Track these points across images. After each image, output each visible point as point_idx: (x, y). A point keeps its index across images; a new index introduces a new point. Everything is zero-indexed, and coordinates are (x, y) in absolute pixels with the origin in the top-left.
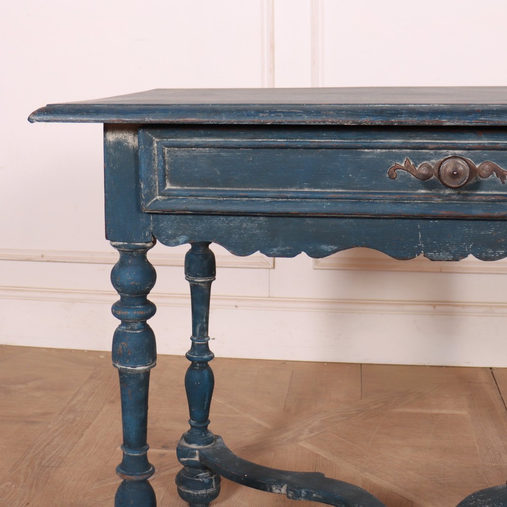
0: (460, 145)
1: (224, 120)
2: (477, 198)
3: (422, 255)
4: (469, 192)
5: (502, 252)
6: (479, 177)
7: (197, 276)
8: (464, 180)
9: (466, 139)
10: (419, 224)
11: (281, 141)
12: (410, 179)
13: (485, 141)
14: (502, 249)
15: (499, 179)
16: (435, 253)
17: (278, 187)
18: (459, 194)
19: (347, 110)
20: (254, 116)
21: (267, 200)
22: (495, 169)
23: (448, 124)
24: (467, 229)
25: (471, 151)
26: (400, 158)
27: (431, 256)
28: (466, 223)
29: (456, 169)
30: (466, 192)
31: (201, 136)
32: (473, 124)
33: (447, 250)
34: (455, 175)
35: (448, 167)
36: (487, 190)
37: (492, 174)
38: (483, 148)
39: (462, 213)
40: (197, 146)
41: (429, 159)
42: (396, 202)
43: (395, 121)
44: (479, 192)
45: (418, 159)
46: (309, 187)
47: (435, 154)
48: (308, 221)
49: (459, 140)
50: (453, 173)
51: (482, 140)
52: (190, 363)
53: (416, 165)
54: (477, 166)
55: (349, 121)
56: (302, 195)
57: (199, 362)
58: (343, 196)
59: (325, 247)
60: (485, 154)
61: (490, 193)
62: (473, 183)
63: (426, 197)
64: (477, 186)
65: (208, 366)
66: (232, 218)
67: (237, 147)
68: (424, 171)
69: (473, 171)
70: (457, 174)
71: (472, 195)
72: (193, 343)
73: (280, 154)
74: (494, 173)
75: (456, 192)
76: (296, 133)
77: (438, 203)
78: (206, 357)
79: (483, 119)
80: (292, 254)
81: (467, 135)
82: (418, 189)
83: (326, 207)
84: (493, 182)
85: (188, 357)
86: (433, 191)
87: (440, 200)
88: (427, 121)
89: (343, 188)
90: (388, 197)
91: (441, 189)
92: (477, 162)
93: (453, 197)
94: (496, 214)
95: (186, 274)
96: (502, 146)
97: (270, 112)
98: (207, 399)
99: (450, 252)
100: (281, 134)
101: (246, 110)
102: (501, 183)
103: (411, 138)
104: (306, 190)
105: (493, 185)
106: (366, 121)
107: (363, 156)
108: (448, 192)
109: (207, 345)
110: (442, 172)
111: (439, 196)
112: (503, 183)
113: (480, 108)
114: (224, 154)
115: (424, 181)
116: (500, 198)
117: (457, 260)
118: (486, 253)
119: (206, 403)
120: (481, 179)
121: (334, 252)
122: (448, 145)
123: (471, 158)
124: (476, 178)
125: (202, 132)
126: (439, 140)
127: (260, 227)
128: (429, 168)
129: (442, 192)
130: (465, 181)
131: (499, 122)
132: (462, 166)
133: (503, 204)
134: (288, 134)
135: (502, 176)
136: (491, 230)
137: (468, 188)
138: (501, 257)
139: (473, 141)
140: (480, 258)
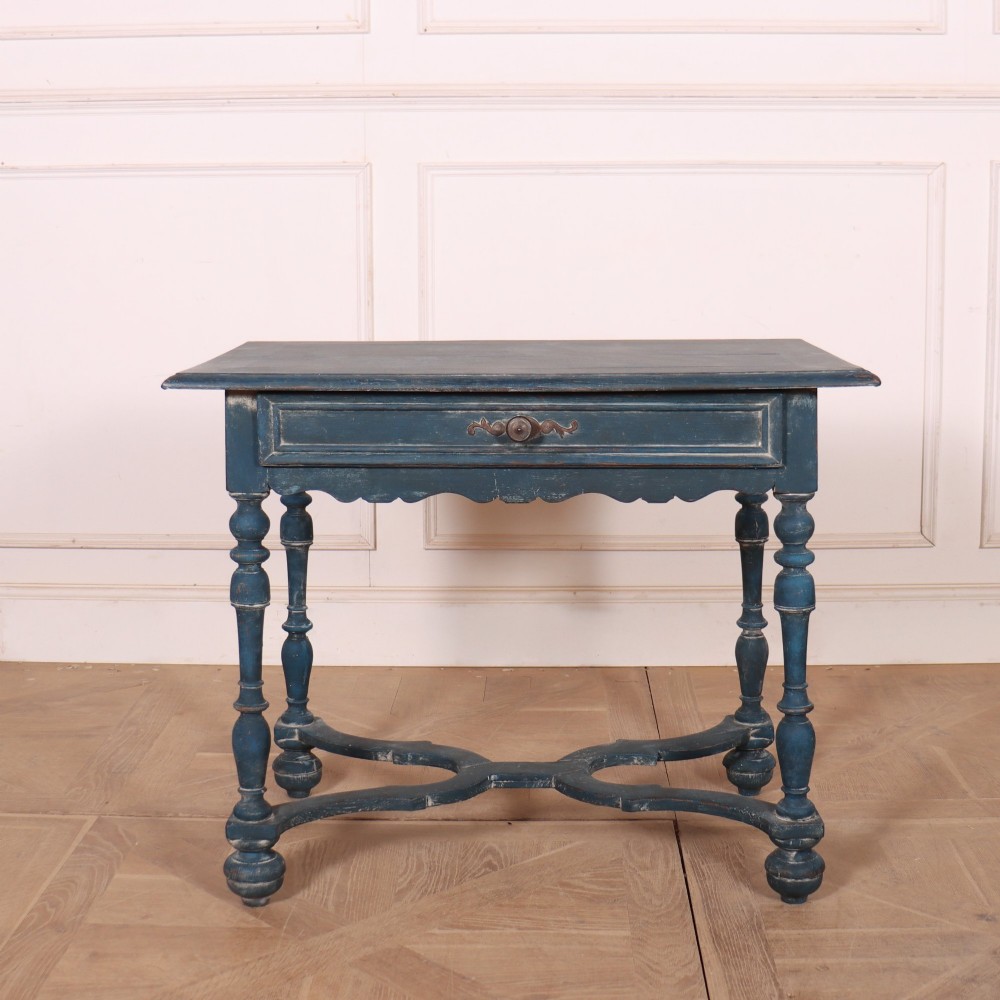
0: (525, 407)
1: (332, 387)
2: (540, 450)
3: (498, 498)
5: (563, 495)
6: (542, 433)
7: (294, 540)
8: (527, 434)
9: (530, 402)
10: (495, 472)
11: (379, 404)
12: (486, 435)
13: (546, 403)
14: (564, 492)
15: (558, 434)
16: (508, 496)
17: (377, 443)
18: (524, 447)
19: (431, 379)
20: (356, 384)
21: (368, 454)
22: (554, 426)
23: (513, 390)
24: (535, 475)
25: (533, 412)
26: (477, 417)
27: (506, 499)
28: (532, 471)
29: (520, 427)
30: (532, 445)
31: (311, 400)
32: (533, 391)
33: (518, 494)
34: (519, 432)
35: (514, 424)
36: (549, 444)
37: (552, 430)
38: (545, 409)
39: (529, 463)
40: (308, 409)
41: (501, 419)
42: (475, 454)
43: (470, 388)
44: (542, 446)
45: (492, 419)
46: (402, 442)
47: (506, 414)
48: (403, 471)
49: (524, 403)
50: (518, 430)
51: (544, 403)
52: (286, 634)
53: (490, 424)
54: (540, 424)
55: (433, 388)
56: (396, 449)
57: (297, 633)
58: (431, 449)
59: (416, 493)
60: (547, 413)
61: (551, 445)
62: (536, 437)
63: (499, 450)
64: (541, 440)
65: (306, 639)
66: (337, 470)
67: (342, 410)
68: (497, 428)
69: (535, 428)
70: (521, 431)
71: (536, 447)
72: (290, 613)
73: (377, 415)
74: (554, 430)
76: (391, 398)
77: (509, 455)
78: (304, 626)
79: (541, 386)
80: (389, 500)
81: (529, 399)
82: (492, 443)
83: (417, 459)
84: (553, 436)
85: (285, 628)
86: (505, 445)
87: (510, 452)
88: (496, 388)
89: (431, 443)
90: (468, 450)
91: (510, 443)
92: (540, 421)
93: (522, 450)
94: (556, 463)
95: (281, 538)
96: (560, 407)
97: (370, 381)
98: (306, 673)
99: (521, 495)
100: (379, 398)
101: (350, 379)
102: (560, 437)
103: (485, 401)
104: (400, 445)
105: (554, 439)
106: (447, 388)
107: (447, 417)
108: (517, 445)
109: (305, 614)
110: (510, 429)
111: (510, 449)
112: (562, 437)
113: (539, 378)
114: (330, 415)
115: (499, 436)
116: (559, 450)
117: (527, 502)
118: (551, 496)
119: (305, 677)
120: (544, 434)
121: (425, 497)
122: (515, 407)
123: (534, 417)
124: (539, 434)
125: (312, 397)
126: (508, 403)
127: (362, 477)
128: (501, 425)
129: (511, 446)
130: (528, 436)
131: (553, 389)
132: (527, 426)
133: (562, 454)
134: (385, 398)
135: (562, 433)
136: (553, 477)
137: (532, 442)
138: (563, 499)
139: (536, 404)
140: (545, 500)
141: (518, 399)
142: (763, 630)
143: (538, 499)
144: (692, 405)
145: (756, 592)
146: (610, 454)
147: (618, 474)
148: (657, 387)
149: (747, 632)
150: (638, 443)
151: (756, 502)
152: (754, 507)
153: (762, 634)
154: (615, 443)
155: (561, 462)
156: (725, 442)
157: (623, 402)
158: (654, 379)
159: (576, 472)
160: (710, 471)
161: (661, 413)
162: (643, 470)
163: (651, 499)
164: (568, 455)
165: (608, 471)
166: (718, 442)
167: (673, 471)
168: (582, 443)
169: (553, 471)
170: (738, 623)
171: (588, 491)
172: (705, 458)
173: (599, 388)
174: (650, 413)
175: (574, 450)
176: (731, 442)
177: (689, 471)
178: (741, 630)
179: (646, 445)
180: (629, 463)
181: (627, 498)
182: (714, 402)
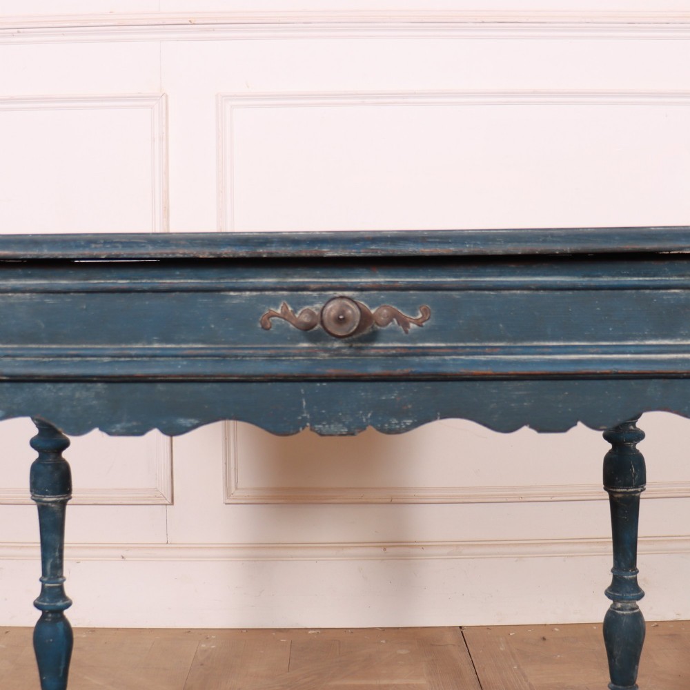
0: (349, 285)
1: (46, 253)
2: (373, 352)
3: (307, 429)
4: (364, 345)
5: (409, 422)
6: (376, 326)
7: (45, 494)
8: (353, 326)
9: (357, 277)
10: (303, 388)
11: (123, 283)
12: (288, 330)
13: (381, 279)
14: (409, 418)
15: (401, 327)
16: (324, 425)
17: (120, 342)
18: (351, 347)
19: (203, 239)
20: (84, 247)
21: (106, 360)
22: (395, 315)
23: (330, 254)
24: (363, 392)
25: (364, 293)
26: (275, 302)
27: (320, 429)
28: (361, 385)
29: (343, 312)
30: (360, 345)
31: (18, 277)
32: (362, 254)
33: (339, 421)
34: (341, 320)
35: (332, 308)
36: (387, 342)
37: (392, 320)
38: (380, 288)
39: (355, 371)
40: (15, 290)
41: (312, 304)
42: (272, 358)
43: (263, 252)
44: (376, 345)
45: (298, 304)
46: (160, 341)
47: (320, 296)
48: (160, 387)
49: (348, 278)
50: (339, 318)
51: (378, 277)
52: (39, 613)
53: (295, 311)
54: (373, 311)
55: (205, 253)
56: (150, 352)
57: (52, 612)
58: (203, 352)
59: (182, 421)
60: (383, 295)
61: (390, 345)
62: (366, 332)
63: (309, 353)
64: (373, 337)
65: (63, 619)
66: (61, 385)
67: (66, 292)
68: (305, 319)
69: (366, 318)
70: (344, 319)
71: (367, 348)
72: (43, 587)
73: (121, 300)
74: (395, 320)
75: (348, 345)
76: (141, 272)
77: (325, 360)
78: (60, 604)
79: (373, 247)
80: (140, 432)
81: (358, 271)
82: (299, 341)
83: (180, 367)
84: (393, 331)
85: (37, 606)
86: (319, 345)
87: (326, 355)
88: (304, 251)
89: (203, 342)
90: (260, 352)
91: (327, 340)
92: (372, 306)
93: (344, 351)
94: (398, 371)
95: (31, 491)
96: (403, 285)
97: (105, 243)
98: (63, 663)
99: (344, 423)
100: (123, 272)
101: (75, 241)
102: (403, 332)
103: (287, 276)
104: (156, 346)
105: (393, 333)
106: (226, 252)
107: (228, 301)
108: (337, 345)
109: (61, 588)
110: (325, 316)
111: (326, 350)
112: (407, 332)
113: (371, 235)
114: (49, 300)
115: (307, 331)
116: (403, 351)
117: (353, 434)
118: (390, 424)
119: (62, 667)
120: (379, 328)
121: (195, 427)
122: (334, 285)
123: (366, 302)
124: (372, 327)
125: (20, 271)
126: (323, 278)
127: (98, 396)
128: (312, 314)
129: (329, 346)
130: (355, 328)
131: (394, 251)
132: (353, 311)
133: (406, 358)
134: (131, 272)
135: (405, 324)
136: (394, 394)
137: (360, 340)
138: (408, 429)
139: (365, 279)
140: (382, 430)
141: (338, 272)
142: (638, 603)
143: (371, 429)
144: (605, 280)
145: (631, 554)
146: (482, 358)
147: (492, 387)
148: (558, 248)
149: (619, 605)
150: (523, 340)
151: (631, 441)
152: (628, 448)
153: (637, 608)
154: (490, 340)
155: (406, 370)
156: (656, 337)
157: (500, 276)
158: (552, 236)
159: (428, 386)
160: (633, 382)
161: (558, 293)
162: (530, 383)
163: (541, 428)
164: (416, 359)
165: (478, 384)
166: (645, 337)
167: (577, 383)
168: (436, 341)
169: (391, 385)
170: (607, 594)
171: (445, 416)
172: (627, 362)
173: (467, 249)
174: (541, 292)
175: (425, 352)
176: (664, 337)
177: (599, 383)
178: (611, 602)
179: (535, 344)
180: (511, 370)
181: (505, 424)
182: (638, 275)
